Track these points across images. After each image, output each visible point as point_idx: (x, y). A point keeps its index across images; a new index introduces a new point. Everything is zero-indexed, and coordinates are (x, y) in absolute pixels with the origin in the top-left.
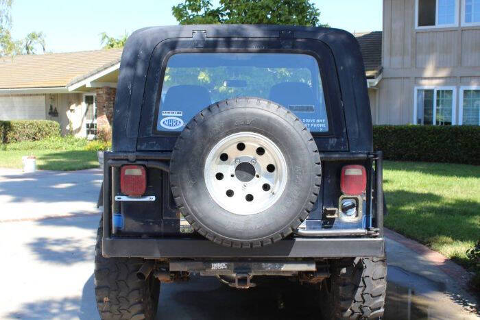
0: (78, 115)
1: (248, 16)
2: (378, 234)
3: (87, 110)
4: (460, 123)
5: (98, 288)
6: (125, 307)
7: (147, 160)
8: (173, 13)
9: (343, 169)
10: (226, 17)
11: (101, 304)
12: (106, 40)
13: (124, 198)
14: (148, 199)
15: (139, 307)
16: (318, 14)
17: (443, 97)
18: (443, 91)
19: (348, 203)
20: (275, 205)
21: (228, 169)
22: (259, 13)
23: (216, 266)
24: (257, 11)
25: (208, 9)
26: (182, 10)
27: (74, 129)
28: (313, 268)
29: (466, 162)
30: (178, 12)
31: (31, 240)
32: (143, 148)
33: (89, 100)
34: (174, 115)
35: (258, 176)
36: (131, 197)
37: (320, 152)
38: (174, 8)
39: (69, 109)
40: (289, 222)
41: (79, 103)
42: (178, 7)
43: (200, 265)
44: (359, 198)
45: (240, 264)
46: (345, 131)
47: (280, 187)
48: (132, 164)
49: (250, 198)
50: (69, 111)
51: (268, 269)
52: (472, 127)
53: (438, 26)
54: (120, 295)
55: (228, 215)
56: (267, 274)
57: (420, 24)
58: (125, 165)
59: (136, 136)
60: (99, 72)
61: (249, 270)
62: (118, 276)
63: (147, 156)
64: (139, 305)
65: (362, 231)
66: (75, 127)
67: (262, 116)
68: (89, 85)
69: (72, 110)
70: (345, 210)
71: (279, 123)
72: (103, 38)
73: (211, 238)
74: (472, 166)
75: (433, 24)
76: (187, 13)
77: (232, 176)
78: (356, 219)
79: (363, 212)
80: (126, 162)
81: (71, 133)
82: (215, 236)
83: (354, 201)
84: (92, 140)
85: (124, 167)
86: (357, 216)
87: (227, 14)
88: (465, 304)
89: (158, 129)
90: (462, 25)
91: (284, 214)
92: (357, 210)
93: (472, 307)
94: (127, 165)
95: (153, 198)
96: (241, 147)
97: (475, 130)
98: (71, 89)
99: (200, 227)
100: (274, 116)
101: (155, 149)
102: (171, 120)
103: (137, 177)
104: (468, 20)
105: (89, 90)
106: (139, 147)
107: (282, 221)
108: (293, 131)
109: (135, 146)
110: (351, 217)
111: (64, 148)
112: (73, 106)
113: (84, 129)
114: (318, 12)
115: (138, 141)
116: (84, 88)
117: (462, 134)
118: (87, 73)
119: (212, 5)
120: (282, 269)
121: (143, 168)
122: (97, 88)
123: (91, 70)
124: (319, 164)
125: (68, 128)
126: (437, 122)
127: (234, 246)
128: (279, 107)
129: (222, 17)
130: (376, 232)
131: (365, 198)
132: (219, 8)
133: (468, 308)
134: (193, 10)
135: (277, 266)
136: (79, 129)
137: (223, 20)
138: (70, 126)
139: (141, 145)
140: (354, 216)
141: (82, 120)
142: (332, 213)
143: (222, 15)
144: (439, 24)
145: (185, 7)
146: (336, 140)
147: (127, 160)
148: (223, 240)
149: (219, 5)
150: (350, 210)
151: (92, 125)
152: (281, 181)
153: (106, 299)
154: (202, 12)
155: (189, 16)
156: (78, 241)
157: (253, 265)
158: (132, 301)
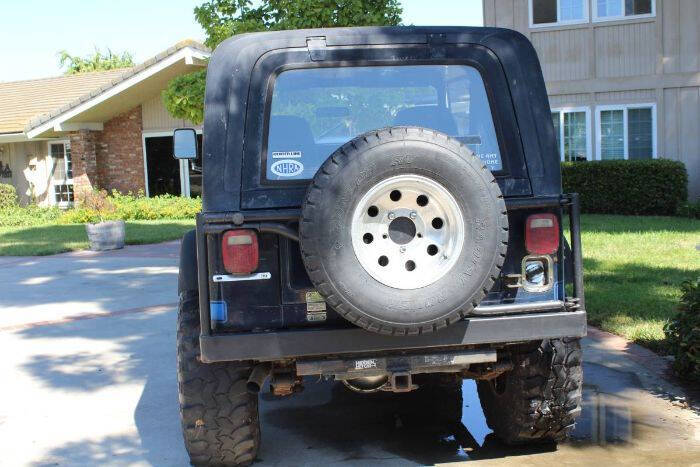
0: (41, 174)
1: (305, 18)
2: (578, 305)
3: (55, 165)
4: (599, 158)
5: (187, 407)
6: (227, 431)
7: (259, 222)
8: (196, 18)
9: (528, 220)
10: (273, 20)
11: (191, 431)
12: (68, 62)
13: (225, 278)
14: (259, 276)
15: (246, 430)
16: (400, 11)
17: (572, 122)
18: (572, 114)
19: (533, 266)
20: (450, 272)
21: (379, 228)
22: (321, 12)
23: (360, 365)
24: (320, 10)
25: (246, 9)
26: (208, 12)
27: (37, 195)
28: (493, 357)
29: (610, 212)
30: (204, 15)
31: (25, 360)
32: (250, 205)
33: (58, 151)
34: (288, 156)
35: (420, 236)
36: (236, 276)
37: (505, 197)
38: (196, 10)
39: (27, 165)
40: (470, 295)
41: (42, 156)
42: (203, 8)
43: (339, 364)
44: (548, 258)
45: (395, 359)
46: (524, 168)
47: (454, 249)
48: (237, 228)
49: (411, 266)
50: (28, 169)
51: (433, 363)
52: (615, 161)
53: (561, 22)
54: (220, 415)
55: (387, 290)
56: (427, 372)
57: (535, 22)
58: (229, 230)
59: (237, 189)
60: (73, 108)
61: (406, 367)
62: (216, 388)
63: (259, 216)
64: (247, 427)
65: (557, 303)
66: (38, 192)
67: (428, 151)
68: (58, 128)
69: (32, 167)
70: (530, 276)
71: (450, 159)
72: (62, 60)
73: (364, 325)
74: (622, 217)
75: (554, 20)
76: (216, 16)
77: (385, 237)
78: (546, 288)
79: (555, 277)
80: (229, 226)
81: (33, 200)
82: (370, 321)
83: (541, 263)
84: (65, 210)
85: (226, 234)
86: (546, 283)
87: (275, 15)
88: (672, 399)
89: (269, 177)
90: (594, 21)
91: (463, 285)
92: (546, 275)
93: (681, 401)
94: (231, 230)
95: (268, 276)
96: (396, 196)
97: (620, 166)
98: (31, 135)
99: (349, 310)
100: (442, 151)
101: (267, 205)
102: (285, 165)
103: (246, 246)
104: (602, 12)
105: (58, 135)
106: (244, 204)
107: (462, 294)
108: (469, 169)
109: (237, 203)
110: (538, 286)
111: (26, 223)
112: (33, 161)
113: (52, 194)
114: (399, 7)
115: (243, 196)
116: (51, 133)
117: (604, 172)
118: (55, 111)
119: (251, 4)
120: (453, 362)
121: (253, 233)
122: (71, 132)
123: (61, 106)
124: (504, 213)
125: (28, 193)
126: (567, 158)
127: (397, 334)
128: (449, 138)
129: (267, 19)
130: (576, 303)
131: (556, 259)
132: (262, 7)
133: (677, 403)
134: (224, 12)
135: (445, 358)
136: (44, 195)
137: (268, 24)
138: (32, 191)
139: (247, 202)
140: (541, 284)
141: (49, 182)
142: (514, 281)
143: (267, 17)
144: (562, 19)
145: (212, 8)
146: (513, 181)
147: (232, 223)
148: (381, 326)
149: (263, 4)
150: (536, 276)
151: (64, 188)
152: (455, 240)
153: (199, 422)
154: (237, 14)
155: (220, 21)
156: (97, 356)
157: (413, 360)
158: (237, 422)
